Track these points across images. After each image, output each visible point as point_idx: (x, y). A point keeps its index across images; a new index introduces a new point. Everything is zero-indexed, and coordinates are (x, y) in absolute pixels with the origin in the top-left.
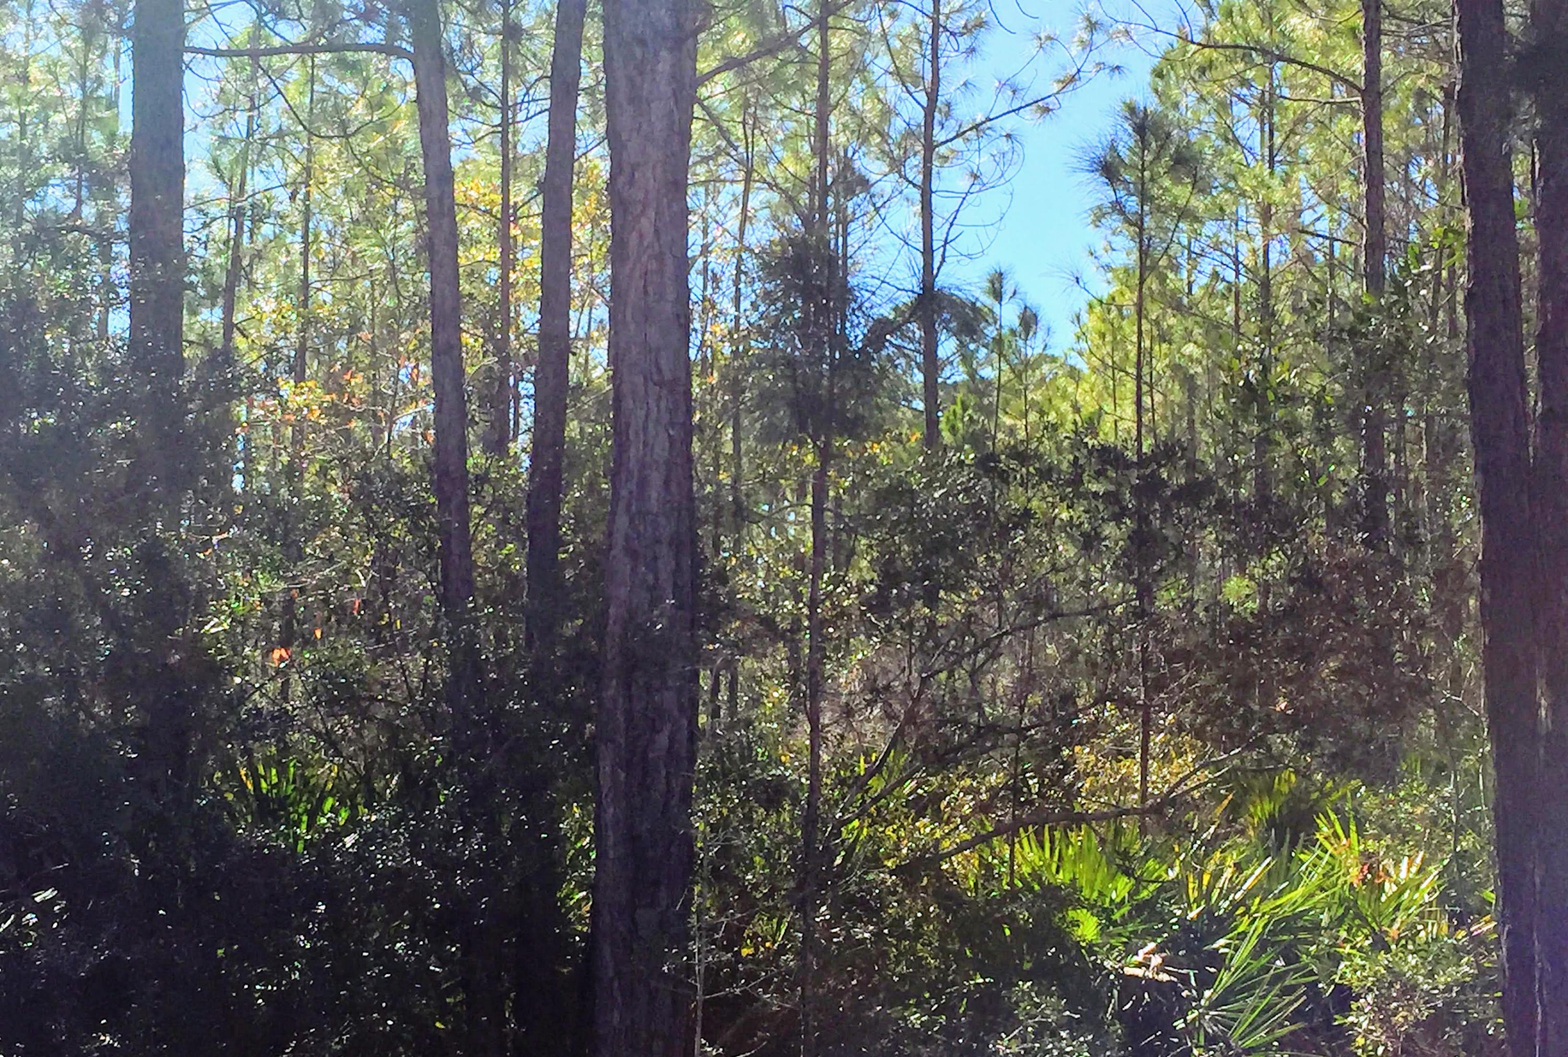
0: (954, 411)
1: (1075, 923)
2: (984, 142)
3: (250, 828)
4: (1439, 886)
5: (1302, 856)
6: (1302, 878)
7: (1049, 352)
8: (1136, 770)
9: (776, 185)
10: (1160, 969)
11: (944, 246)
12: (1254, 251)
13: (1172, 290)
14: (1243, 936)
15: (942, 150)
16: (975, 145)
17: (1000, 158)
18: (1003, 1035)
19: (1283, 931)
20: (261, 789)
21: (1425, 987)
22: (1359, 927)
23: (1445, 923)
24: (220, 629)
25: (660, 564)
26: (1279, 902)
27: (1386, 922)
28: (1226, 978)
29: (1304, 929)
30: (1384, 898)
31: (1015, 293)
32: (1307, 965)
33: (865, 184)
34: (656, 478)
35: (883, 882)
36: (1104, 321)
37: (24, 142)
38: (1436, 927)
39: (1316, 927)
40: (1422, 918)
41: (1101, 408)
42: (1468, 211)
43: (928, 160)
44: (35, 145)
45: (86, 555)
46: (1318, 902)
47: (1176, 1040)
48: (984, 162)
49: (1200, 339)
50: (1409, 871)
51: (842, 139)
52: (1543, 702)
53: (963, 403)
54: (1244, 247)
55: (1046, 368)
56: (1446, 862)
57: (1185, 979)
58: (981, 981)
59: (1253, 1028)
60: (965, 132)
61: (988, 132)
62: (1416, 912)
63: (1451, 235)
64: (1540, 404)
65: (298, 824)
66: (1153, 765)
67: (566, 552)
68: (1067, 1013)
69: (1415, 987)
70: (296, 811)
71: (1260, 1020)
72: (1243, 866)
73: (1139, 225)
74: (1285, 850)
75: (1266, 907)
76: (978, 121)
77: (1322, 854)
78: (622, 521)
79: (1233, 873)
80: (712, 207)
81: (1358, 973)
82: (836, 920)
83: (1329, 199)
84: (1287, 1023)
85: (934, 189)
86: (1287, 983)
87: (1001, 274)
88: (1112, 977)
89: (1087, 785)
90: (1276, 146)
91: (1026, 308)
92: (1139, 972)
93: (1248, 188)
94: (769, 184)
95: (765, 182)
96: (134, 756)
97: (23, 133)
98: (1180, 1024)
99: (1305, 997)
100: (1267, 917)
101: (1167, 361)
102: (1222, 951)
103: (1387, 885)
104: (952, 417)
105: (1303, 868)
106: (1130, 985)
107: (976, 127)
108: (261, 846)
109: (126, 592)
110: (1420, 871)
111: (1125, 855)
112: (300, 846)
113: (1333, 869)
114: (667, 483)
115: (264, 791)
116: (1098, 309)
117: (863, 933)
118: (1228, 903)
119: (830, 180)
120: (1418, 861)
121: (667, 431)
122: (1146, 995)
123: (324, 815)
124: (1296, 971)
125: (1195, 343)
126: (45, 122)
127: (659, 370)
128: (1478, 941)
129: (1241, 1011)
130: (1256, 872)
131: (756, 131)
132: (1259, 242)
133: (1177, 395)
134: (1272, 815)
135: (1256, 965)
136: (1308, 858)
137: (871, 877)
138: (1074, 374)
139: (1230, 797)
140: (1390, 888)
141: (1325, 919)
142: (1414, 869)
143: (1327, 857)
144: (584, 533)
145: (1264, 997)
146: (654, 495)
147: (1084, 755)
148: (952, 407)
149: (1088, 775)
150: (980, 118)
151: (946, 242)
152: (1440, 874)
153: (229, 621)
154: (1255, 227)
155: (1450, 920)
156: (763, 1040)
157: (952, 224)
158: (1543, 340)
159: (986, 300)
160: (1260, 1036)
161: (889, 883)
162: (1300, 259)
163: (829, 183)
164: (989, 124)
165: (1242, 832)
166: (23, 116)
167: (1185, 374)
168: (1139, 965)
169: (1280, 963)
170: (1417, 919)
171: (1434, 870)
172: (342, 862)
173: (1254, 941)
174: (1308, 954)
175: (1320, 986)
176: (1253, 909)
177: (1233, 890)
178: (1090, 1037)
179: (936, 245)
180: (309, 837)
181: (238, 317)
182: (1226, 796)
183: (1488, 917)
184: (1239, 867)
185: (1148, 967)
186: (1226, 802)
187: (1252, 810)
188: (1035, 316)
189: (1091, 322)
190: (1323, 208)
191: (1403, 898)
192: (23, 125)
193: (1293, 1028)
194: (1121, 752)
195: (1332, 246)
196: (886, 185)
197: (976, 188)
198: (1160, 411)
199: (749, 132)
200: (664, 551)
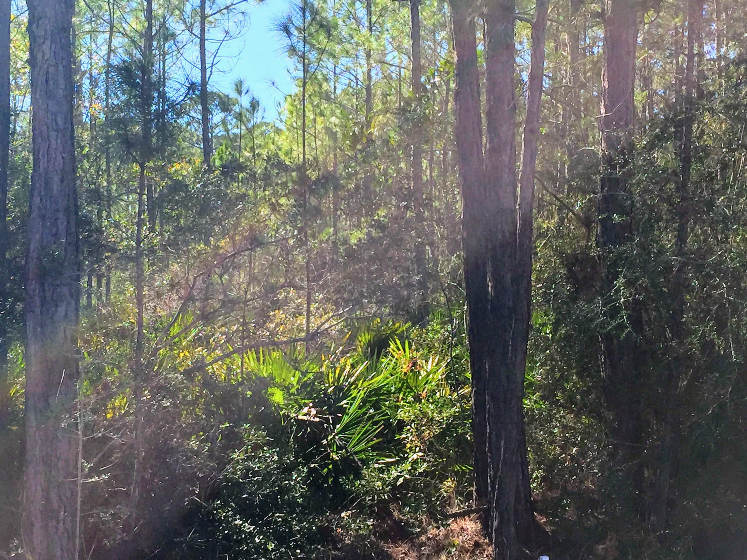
0: (222, 149)
1: (272, 395)
2: (231, 15)
4: (446, 372)
5: (382, 360)
6: (382, 371)
7: (264, 120)
8: (304, 321)
9: (126, 34)
10: (315, 416)
11: (212, 67)
12: (363, 73)
13: (325, 91)
14: (354, 399)
15: (211, 19)
16: (226, 16)
17: (237, 24)
18: (236, 450)
19: (373, 395)
21: (437, 419)
22: (409, 393)
23: (448, 389)
25: (59, 222)
26: (371, 382)
27: (422, 389)
28: (346, 419)
29: (383, 394)
30: (420, 378)
31: (248, 91)
32: (385, 411)
33: (173, 36)
34: (56, 179)
35: (177, 378)
36: (292, 105)
38: (444, 391)
39: (389, 393)
40: (438, 387)
41: (291, 148)
42: (456, 53)
43: (203, 24)
46: (390, 381)
47: (323, 449)
48: (231, 26)
49: (339, 115)
50: (432, 365)
51: (160, 12)
52: (490, 284)
53: (226, 145)
54: (360, 70)
55: (264, 128)
56: (448, 361)
57: (327, 420)
58: (228, 425)
59: (359, 442)
60: (222, 10)
61: (233, 10)
62: (435, 384)
63: (448, 64)
64: (488, 144)
66: (312, 319)
67: (11, 216)
68: (268, 438)
69: (432, 419)
71: (362, 438)
72: (355, 365)
73: (303, 57)
74: (375, 357)
75: (366, 384)
76: (228, 5)
77: (392, 358)
78: (37, 200)
79: (350, 369)
80: (93, 45)
81: (407, 414)
82: (153, 397)
83: (399, 48)
84: (374, 439)
85: (206, 38)
86: (374, 420)
87: (241, 82)
88: (292, 421)
89: (281, 329)
90: (373, 22)
91: (253, 98)
92: (305, 418)
93: (360, 42)
94: (123, 34)
95: (120, 32)
98: (325, 442)
99: (383, 426)
100: (365, 389)
101: (323, 125)
102: (345, 406)
103: (422, 372)
104: (220, 152)
105: (383, 365)
106: (301, 424)
107: (227, 8)
110: (437, 364)
111: (296, 361)
113: (396, 365)
114: (62, 181)
116: (289, 99)
117: (166, 403)
118: (347, 383)
119: (154, 32)
120: (436, 360)
121: (61, 155)
122: (309, 428)
124: (379, 414)
125: (336, 117)
127: (57, 124)
128: (463, 397)
129: (354, 434)
130: (361, 368)
131: (115, 7)
132: (365, 69)
133: (327, 141)
134: (369, 341)
135: (360, 412)
136: (385, 361)
137: (170, 376)
138: (278, 131)
139: (350, 333)
140: (423, 374)
141: (393, 389)
142: (434, 364)
143: (394, 360)
144: (20, 207)
145: (364, 427)
146: (55, 187)
147: (280, 315)
148: (221, 147)
149: (282, 324)
150: (229, 4)
151: (213, 65)
152: (446, 366)
154: (363, 61)
155: (451, 388)
156: (116, 458)
157: (215, 56)
158: (489, 114)
159: (233, 95)
160: (362, 445)
161: (179, 379)
162: (385, 77)
163: (153, 34)
164: (233, 7)
165: (355, 350)
167: (332, 132)
168: (305, 415)
169: (372, 411)
170: (436, 387)
171: (443, 364)
173: (359, 400)
174: (385, 406)
175: (391, 420)
176: (359, 386)
177: (350, 376)
178: (278, 449)
179: (207, 66)
182: (348, 333)
183: (467, 386)
184: (353, 366)
185: (310, 415)
186: (348, 336)
187: (360, 338)
188: (258, 102)
189: (286, 106)
190: (396, 53)
191: (429, 378)
193: (377, 441)
194: (297, 314)
195: (400, 70)
196: (184, 37)
197: (227, 38)
198: (320, 149)
199: (111, 6)
200: (61, 215)
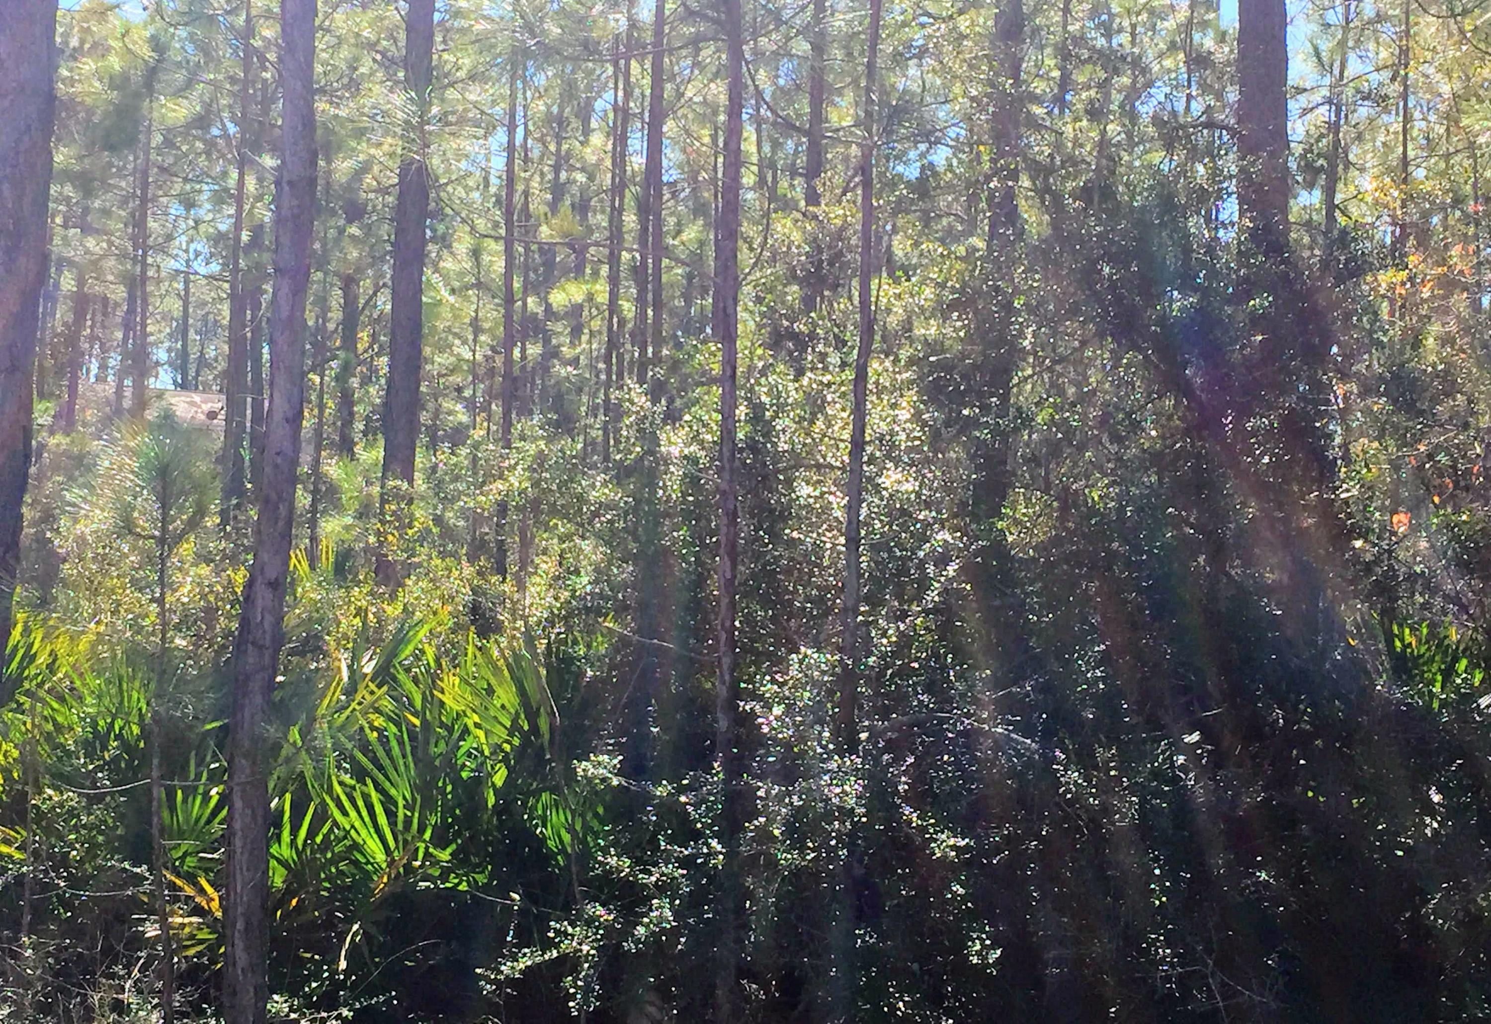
3: (1386, 685)
20: (1394, 648)
24: (1350, 494)
37: (1134, 50)
44: (1143, 52)
45: (1227, 425)
65: (1432, 682)
70: (1430, 671)
96: (1279, 612)
97: (1133, 43)
108: (1400, 702)
109: (1266, 460)
112: (1436, 705)
115: (1399, 650)
123: (1459, 675)
126: (1153, 28)
153: (1358, 486)
166: (1134, 26)
172: (1482, 722)
180: (1444, 696)
181: (1338, 198)
192: (1133, 35)
